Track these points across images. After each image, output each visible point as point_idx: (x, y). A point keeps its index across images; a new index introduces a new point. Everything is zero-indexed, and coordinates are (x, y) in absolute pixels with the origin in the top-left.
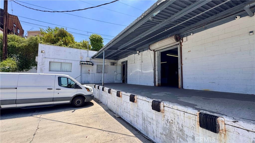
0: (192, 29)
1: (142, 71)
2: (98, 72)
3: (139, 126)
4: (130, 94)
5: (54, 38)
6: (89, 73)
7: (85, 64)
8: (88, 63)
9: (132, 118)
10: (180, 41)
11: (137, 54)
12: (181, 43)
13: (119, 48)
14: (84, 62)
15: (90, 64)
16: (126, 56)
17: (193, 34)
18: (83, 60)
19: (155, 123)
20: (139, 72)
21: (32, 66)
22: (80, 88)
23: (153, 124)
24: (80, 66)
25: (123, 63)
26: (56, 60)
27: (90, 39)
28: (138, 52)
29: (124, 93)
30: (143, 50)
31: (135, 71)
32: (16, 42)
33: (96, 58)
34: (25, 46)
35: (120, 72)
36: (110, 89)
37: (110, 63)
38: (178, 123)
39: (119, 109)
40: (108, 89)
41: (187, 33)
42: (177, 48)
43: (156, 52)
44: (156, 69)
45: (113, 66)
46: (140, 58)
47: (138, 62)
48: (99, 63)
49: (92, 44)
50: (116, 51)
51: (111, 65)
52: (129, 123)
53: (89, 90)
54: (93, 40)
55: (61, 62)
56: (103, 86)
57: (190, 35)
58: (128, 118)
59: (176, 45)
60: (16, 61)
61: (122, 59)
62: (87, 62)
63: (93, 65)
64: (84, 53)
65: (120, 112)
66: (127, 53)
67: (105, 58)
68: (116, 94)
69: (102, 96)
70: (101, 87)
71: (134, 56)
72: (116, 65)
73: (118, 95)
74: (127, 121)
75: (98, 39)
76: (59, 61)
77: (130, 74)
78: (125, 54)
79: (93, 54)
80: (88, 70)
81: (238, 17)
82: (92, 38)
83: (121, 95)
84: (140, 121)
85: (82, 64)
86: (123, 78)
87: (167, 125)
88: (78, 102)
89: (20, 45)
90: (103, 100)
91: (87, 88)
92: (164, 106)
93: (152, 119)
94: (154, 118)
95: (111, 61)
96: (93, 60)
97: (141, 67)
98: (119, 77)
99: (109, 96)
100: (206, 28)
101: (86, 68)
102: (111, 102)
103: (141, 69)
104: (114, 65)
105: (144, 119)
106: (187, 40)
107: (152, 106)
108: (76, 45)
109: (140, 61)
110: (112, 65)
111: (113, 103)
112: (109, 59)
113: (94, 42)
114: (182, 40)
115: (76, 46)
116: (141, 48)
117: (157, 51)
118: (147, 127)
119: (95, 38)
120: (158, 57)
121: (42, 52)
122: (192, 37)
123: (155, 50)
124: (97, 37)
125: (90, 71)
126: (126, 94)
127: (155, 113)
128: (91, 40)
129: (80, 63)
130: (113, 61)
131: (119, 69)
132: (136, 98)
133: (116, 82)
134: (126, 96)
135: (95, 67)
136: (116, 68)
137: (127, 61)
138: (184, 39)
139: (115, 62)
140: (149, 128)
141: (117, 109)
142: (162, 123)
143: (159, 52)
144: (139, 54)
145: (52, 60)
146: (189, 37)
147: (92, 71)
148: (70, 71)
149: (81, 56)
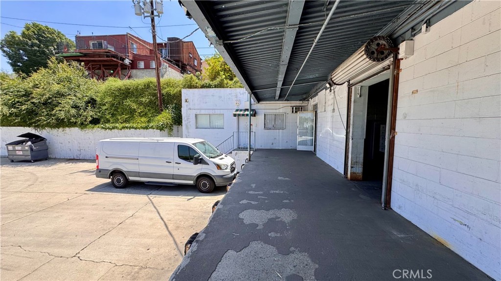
1: (333, 133)
2: (266, 128)
6: (251, 130)
7: (243, 115)
12: (397, 63)
16: (316, 93)
17: (427, 27)
18: (241, 108)
20: (330, 133)
22: (206, 163)
24: (236, 118)
26: (203, 112)
28: (328, 85)
31: (325, 129)
37: (291, 108)
46: (332, 101)
47: (329, 112)
48: (268, 111)
51: (292, 112)
53: (220, 167)
55: (209, 114)
57: (421, 30)
61: (313, 99)
64: (241, 94)
71: (325, 95)
76: (207, 112)
91: (216, 164)
95: (293, 105)
96: (258, 106)
97: (332, 122)
101: (246, 121)
110: (295, 112)
120: (355, 101)
121: (186, 101)
130: (298, 103)
133: (299, 148)
135: (260, 118)
137: (317, 105)
139: (303, 105)
143: (359, 87)
144: (330, 91)
145: (198, 112)
146: (418, 38)
147: (256, 126)
148: (222, 127)
149: (236, 100)
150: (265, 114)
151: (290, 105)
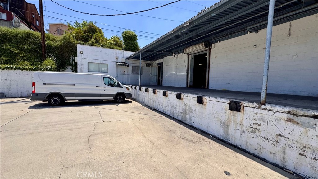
0: (219, 37)
1: (176, 73)
2: (133, 74)
3: (168, 113)
4: (163, 91)
5: (84, 35)
6: (124, 74)
7: (121, 65)
8: (124, 64)
9: (164, 108)
10: (209, 47)
11: (172, 56)
12: (210, 49)
13: (155, 50)
14: (120, 62)
15: (126, 65)
16: (162, 57)
17: (219, 42)
18: (118, 61)
19: (178, 107)
20: (174, 74)
21: (68, 65)
22: (121, 87)
23: (177, 108)
24: (115, 67)
25: (158, 64)
26: (94, 61)
27: (122, 36)
28: (173, 54)
29: (158, 90)
30: (179, 53)
31: (170, 73)
32: (51, 40)
33: (132, 59)
34: (60, 45)
35: (156, 74)
36: (147, 89)
37: (146, 64)
38: (189, 104)
39: (155, 103)
40: (145, 88)
41: (215, 40)
42: (207, 53)
43: (190, 56)
44: (189, 71)
45: (148, 68)
46: (176, 61)
47: (173, 65)
48: (134, 64)
49: (126, 42)
50: (152, 53)
51: (146, 66)
52: (162, 112)
53: (128, 89)
54: (126, 38)
55: (98, 63)
56: (140, 86)
57: (217, 42)
58: (161, 109)
59: (206, 50)
60: (54, 61)
61: (158, 60)
62: (122, 62)
63: (128, 66)
64: (119, 53)
65: (155, 106)
66: (163, 55)
67: (141, 60)
68: (152, 92)
69: (139, 95)
70: (138, 87)
71: (170, 58)
72: (151, 67)
73: (154, 92)
74: (160, 111)
75: (131, 36)
76: (97, 62)
77: (165, 76)
78: (160, 55)
79: (128, 54)
80: (123, 71)
81: (248, 32)
82: (125, 35)
83: (156, 92)
84: (169, 108)
85: (118, 64)
86: (158, 80)
87: (184, 107)
88: (120, 99)
89: (55, 44)
90: (140, 99)
91: (126, 88)
92: (183, 96)
93: (177, 105)
94: (178, 104)
95: (146, 62)
96: (128, 61)
97: (176, 69)
98: (154, 79)
99: (146, 94)
100: (229, 38)
101: (121, 69)
102: (148, 99)
103: (176, 72)
104: (149, 66)
105: (172, 107)
106: (214, 47)
107: (177, 96)
108: (108, 43)
109: (176, 63)
110: (148, 66)
111: (150, 100)
112: (144, 60)
113: (127, 40)
114: (211, 47)
115: (108, 45)
116: (176, 50)
117: (190, 54)
118: (173, 111)
119: (128, 35)
120: (191, 60)
122: (218, 44)
123: (189, 54)
124: (131, 35)
125: (126, 72)
126: (160, 91)
127: (178, 101)
128: (124, 37)
129: (116, 64)
130: (148, 62)
131: (155, 71)
132: (167, 93)
133: (151, 84)
134: (160, 92)
135: (130, 68)
136: (152, 70)
137: (163, 63)
138: (213, 45)
139: (150, 63)
140: (175, 112)
141: (153, 104)
142: (182, 106)
143: (192, 55)
144: (174, 56)
145: (90, 61)
146: (216, 44)
147: (127, 72)
148: (106, 71)
149: (117, 57)
150: (132, 66)
151: (145, 62)
